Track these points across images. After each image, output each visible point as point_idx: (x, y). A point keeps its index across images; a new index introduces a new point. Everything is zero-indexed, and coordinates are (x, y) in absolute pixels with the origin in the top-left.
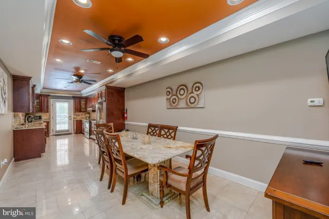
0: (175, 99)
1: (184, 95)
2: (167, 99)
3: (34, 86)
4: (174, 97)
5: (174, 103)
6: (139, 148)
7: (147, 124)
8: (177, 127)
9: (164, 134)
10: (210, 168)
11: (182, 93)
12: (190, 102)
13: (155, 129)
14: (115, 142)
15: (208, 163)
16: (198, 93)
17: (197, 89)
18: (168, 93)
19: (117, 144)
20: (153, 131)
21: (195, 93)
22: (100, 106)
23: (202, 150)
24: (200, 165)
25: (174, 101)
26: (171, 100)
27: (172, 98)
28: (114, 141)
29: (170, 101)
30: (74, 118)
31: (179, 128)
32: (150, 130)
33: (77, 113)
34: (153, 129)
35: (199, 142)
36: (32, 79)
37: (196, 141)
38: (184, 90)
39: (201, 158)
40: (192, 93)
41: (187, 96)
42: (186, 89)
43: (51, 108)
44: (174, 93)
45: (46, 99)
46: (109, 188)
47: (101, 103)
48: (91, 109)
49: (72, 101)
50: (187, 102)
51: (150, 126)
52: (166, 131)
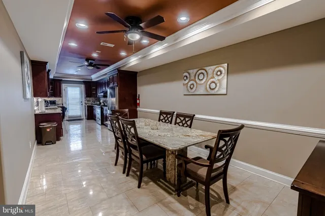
0: (193, 84)
1: (204, 80)
2: (184, 84)
3: (49, 71)
4: (191, 82)
5: (191, 89)
6: (157, 135)
7: (159, 111)
8: (194, 115)
9: (180, 122)
10: (232, 160)
11: (201, 78)
12: (210, 88)
13: (167, 116)
14: (131, 128)
15: (231, 154)
16: (220, 77)
17: (219, 73)
18: (185, 78)
19: (132, 130)
20: (165, 118)
21: (217, 78)
22: (111, 91)
23: (225, 141)
24: (222, 156)
25: (192, 86)
26: (189, 86)
27: (189, 84)
28: (129, 127)
29: (187, 87)
30: (85, 104)
31: (197, 116)
32: (162, 118)
33: (88, 99)
34: (165, 116)
35: (224, 131)
36: (48, 64)
37: (220, 131)
38: (203, 74)
39: (223, 149)
40: (213, 77)
41: (207, 82)
42: (205, 73)
43: (63, 92)
44: (193, 78)
45: (58, 84)
46: (124, 173)
47: (113, 88)
48: (102, 94)
49: (83, 86)
50: (206, 88)
51: (161, 113)
52: (182, 119)
